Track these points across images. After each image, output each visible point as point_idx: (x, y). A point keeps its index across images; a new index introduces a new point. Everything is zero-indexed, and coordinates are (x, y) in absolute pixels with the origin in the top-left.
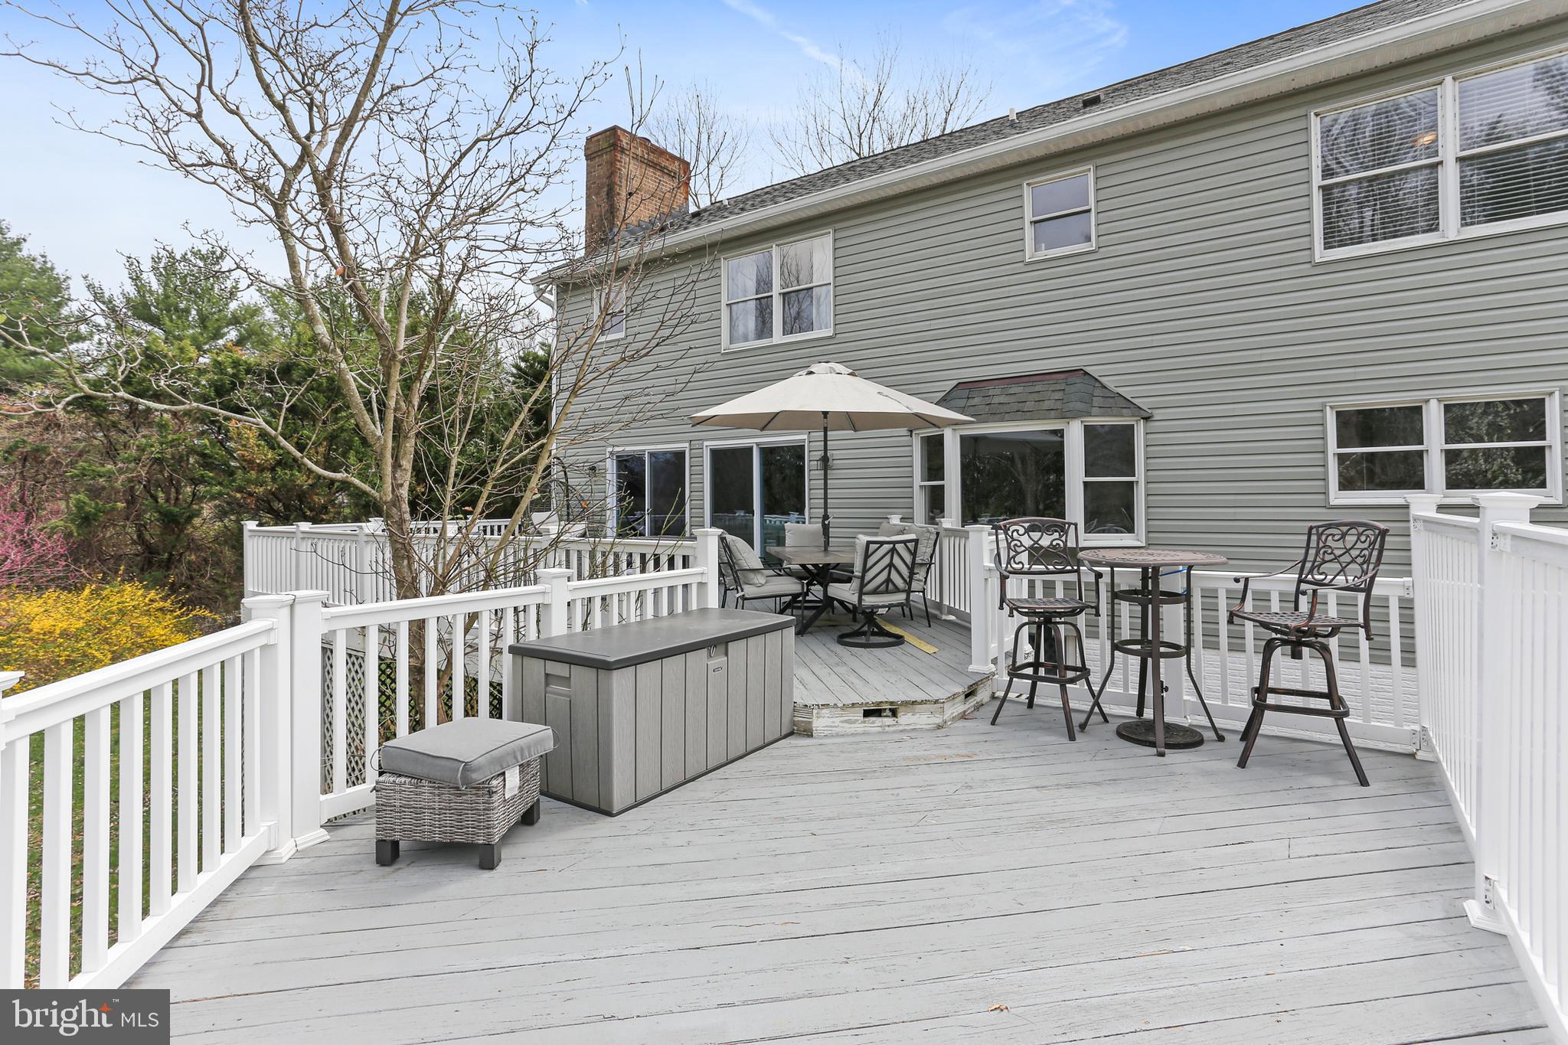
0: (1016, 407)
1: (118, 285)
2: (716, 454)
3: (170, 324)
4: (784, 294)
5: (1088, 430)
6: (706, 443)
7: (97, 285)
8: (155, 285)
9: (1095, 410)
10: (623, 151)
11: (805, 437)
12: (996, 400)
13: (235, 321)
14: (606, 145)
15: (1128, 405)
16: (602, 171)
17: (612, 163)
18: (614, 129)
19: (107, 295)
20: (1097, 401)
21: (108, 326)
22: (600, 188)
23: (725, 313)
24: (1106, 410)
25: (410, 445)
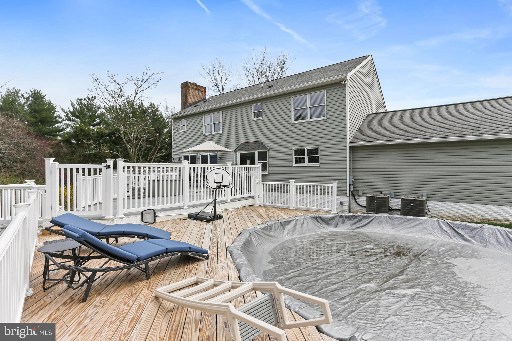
0: (248, 148)
1: (68, 108)
2: (202, 156)
3: (82, 118)
4: (214, 124)
5: (259, 152)
6: (200, 154)
7: (63, 108)
8: (78, 108)
9: (260, 149)
10: (189, 87)
11: (217, 153)
12: (246, 146)
13: (99, 116)
14: (185, 86)
15: (266, 148)
16: (184, 91)
17: (186, 90)
18: (187, 82)
19: (66, 111)
20: (261, 147)
21: (66, 119)
22: (184, 95)
23: (204, 127)
24: (262, 149)
25: (136, 156)
